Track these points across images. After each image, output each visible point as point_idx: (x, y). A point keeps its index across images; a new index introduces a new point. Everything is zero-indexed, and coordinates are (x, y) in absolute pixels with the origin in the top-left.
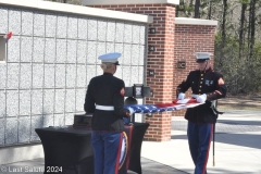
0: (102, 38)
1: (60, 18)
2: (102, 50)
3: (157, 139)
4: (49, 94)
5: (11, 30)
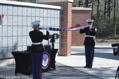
0: (41, 16)
1: (24, 8)
3: (65, 55)
4: (20, 39)
5: (3, 13)
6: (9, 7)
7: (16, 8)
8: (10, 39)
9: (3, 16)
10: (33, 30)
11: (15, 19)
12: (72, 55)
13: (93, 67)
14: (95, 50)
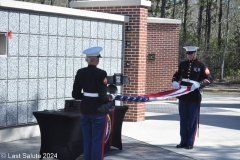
0: (86, 35)
1: (52, 18)
2: (87, 45)
3: (133, 120)
4: (43, 83)
5: (11, 29)
6: (22, 15)
8: (23, 84)
9: (9, 34)
12: (147, 118)
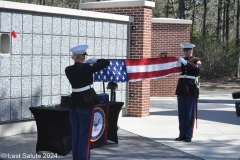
0: (90, 34)
1: (55, 19)
3: (138, 115)
4: (46, 80)
5: (14, 29)
6: (25, 16)
7: (40, 18)
8: (26, 82)
10: (72, 63)
11: (38, 40)
12: (152, 114)
13: (193, 139)
14: (199, 104)
